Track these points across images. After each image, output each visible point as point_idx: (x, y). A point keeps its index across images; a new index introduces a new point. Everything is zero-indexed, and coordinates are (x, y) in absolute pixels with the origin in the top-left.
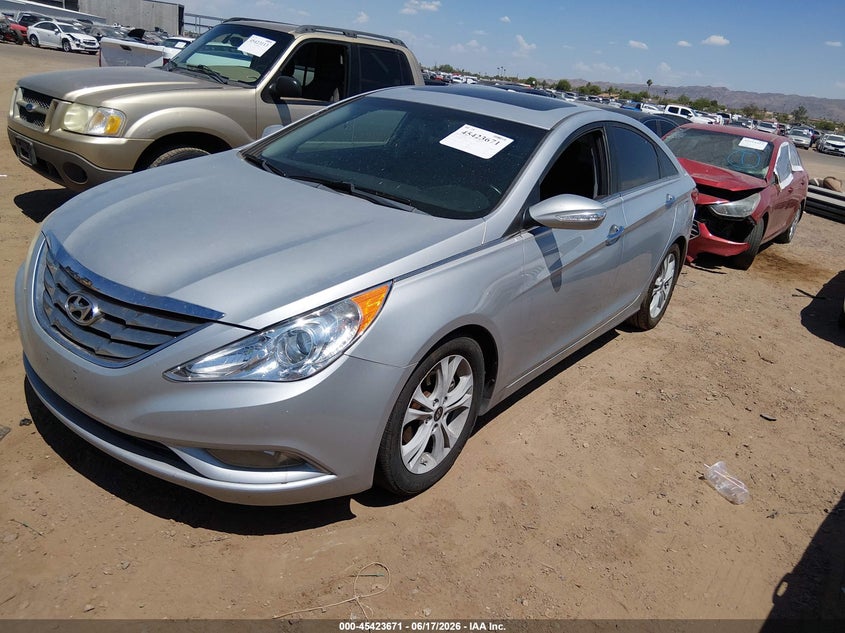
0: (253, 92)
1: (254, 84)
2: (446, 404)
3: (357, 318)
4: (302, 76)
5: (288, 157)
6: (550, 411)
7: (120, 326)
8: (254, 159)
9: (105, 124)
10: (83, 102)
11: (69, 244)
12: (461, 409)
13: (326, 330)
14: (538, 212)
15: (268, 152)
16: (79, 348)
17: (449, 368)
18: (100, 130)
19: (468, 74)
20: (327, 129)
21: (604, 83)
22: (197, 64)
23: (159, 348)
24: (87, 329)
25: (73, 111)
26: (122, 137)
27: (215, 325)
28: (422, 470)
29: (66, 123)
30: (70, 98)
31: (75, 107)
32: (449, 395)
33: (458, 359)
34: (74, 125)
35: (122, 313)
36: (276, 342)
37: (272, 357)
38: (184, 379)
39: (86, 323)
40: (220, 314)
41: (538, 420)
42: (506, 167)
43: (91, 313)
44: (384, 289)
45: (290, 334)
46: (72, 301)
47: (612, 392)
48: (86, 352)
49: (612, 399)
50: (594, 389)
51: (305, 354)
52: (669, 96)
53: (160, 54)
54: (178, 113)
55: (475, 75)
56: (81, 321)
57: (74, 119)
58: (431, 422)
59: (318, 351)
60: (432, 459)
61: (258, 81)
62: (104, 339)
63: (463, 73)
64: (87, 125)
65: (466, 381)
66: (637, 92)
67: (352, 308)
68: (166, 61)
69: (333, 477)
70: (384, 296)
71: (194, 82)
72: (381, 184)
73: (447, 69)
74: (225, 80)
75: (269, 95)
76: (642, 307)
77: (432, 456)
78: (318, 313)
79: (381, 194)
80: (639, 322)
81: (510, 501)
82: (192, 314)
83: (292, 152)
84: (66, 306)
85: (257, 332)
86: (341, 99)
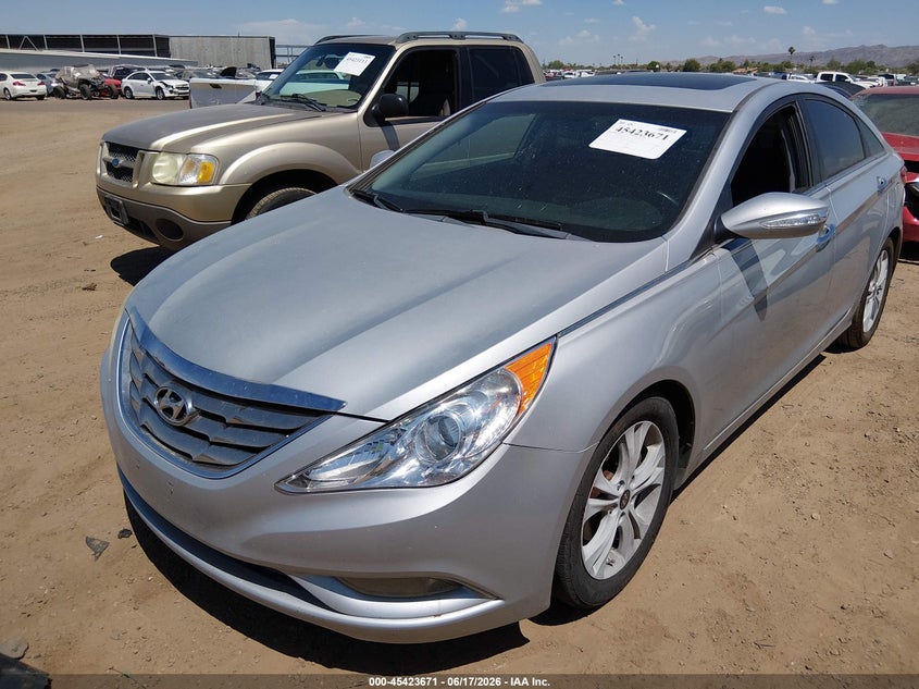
0: (354, 116)
1: (355, 108)
2: (633, 485)
3: (515, 392)
4: (407, 92)
5: (403, 187)
6: (758, 471)
7: (219, 424)
8: (363, 195)
9: (196, 172)
10: (171, 150)
11: (155, 324)
12: (652, 487)
13: (476, 413)
14: (734, 220)
15: (379, 184)
16: (173, 453)
17: (635, 438)
18: (192, 180)
19: (582, 67)
20: (445, 148)
21: (737, 58)
22: (291, 94)
23: (269, 451)
24: (182, 429)
25: (161, 161)
26: (217, 184)
27: (335, 417)
28: (609, 573)
29: (154, 176)
30: (157, 147)
31: (163, 157)
32: (637, 472)
33: (646, 425)
34: (163, 177)
35: (220, 408)
36: (414, 434)
37: (410, 453)
38: (301, 489)
39: (179, 423)
40: (340, 404)
41: (744, 485)
42: (682, 168)
43: (184, 409)
44: (547, 348)
45: (431, 421)
46: (161, 395)
47: (832, 436)
48: (182, 459)
49: (835, 447)
50: (810, 435)
51: (453, 446)
52: (816, 63)
53: (252, 88)
54: (274, 151)
55: (589, 68)
56: (173, 420)
57: (163, 170)
58: (615, 512)
59: (469, 439)
60: (619, 556)
61: (359, 103)
62: (202, 441)
63: (574, 67)
64: (177, 175)
65: (656, 451)
66: (778, 63)
67: (507, 380)
68: (258, 94)
69: (498, 602)
70: (547, 358)
71: (289, 114)
72: (521, 208)
73: (557, 65)
74: (322, 107)
75: (372, 118)
76: (853, 321)
77: (620, 552)
78: (463, 391)
79: (522, 221)
80: (850, 340)
81: (730, 606)
82: (305, 406)
83: (406, 181)
84: (156, 402)
85: (388, 423)
86: (452, 114)
